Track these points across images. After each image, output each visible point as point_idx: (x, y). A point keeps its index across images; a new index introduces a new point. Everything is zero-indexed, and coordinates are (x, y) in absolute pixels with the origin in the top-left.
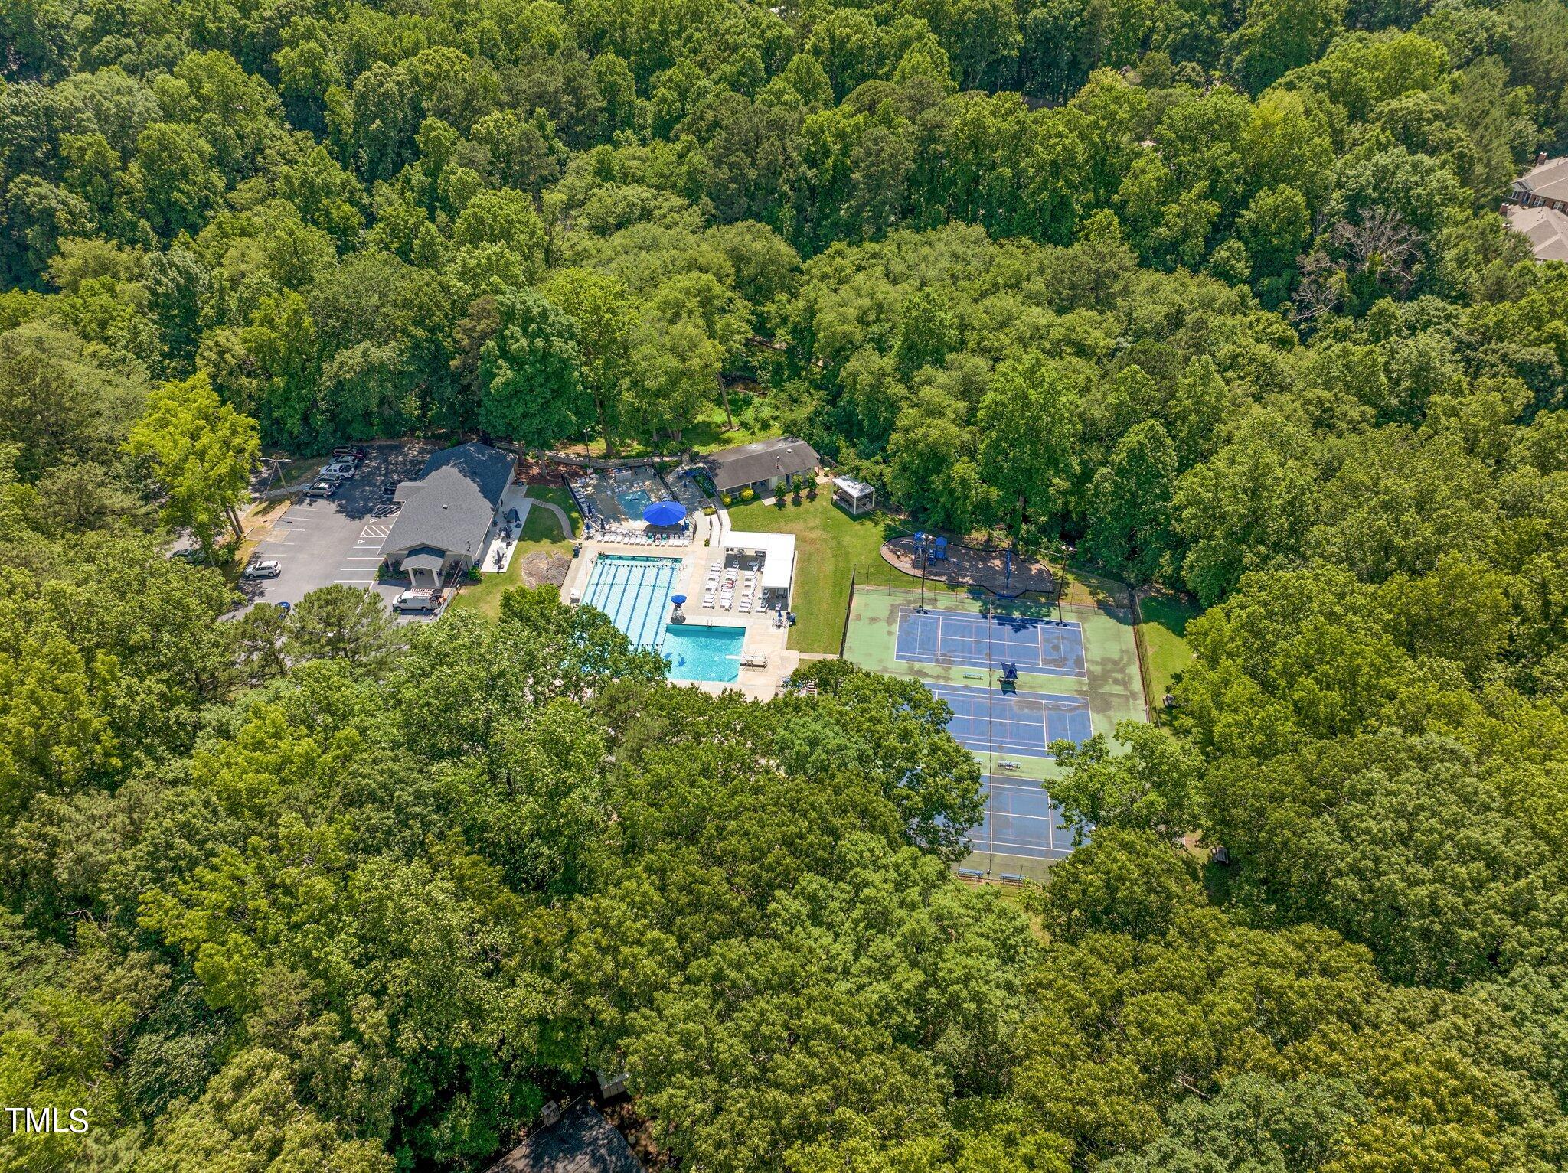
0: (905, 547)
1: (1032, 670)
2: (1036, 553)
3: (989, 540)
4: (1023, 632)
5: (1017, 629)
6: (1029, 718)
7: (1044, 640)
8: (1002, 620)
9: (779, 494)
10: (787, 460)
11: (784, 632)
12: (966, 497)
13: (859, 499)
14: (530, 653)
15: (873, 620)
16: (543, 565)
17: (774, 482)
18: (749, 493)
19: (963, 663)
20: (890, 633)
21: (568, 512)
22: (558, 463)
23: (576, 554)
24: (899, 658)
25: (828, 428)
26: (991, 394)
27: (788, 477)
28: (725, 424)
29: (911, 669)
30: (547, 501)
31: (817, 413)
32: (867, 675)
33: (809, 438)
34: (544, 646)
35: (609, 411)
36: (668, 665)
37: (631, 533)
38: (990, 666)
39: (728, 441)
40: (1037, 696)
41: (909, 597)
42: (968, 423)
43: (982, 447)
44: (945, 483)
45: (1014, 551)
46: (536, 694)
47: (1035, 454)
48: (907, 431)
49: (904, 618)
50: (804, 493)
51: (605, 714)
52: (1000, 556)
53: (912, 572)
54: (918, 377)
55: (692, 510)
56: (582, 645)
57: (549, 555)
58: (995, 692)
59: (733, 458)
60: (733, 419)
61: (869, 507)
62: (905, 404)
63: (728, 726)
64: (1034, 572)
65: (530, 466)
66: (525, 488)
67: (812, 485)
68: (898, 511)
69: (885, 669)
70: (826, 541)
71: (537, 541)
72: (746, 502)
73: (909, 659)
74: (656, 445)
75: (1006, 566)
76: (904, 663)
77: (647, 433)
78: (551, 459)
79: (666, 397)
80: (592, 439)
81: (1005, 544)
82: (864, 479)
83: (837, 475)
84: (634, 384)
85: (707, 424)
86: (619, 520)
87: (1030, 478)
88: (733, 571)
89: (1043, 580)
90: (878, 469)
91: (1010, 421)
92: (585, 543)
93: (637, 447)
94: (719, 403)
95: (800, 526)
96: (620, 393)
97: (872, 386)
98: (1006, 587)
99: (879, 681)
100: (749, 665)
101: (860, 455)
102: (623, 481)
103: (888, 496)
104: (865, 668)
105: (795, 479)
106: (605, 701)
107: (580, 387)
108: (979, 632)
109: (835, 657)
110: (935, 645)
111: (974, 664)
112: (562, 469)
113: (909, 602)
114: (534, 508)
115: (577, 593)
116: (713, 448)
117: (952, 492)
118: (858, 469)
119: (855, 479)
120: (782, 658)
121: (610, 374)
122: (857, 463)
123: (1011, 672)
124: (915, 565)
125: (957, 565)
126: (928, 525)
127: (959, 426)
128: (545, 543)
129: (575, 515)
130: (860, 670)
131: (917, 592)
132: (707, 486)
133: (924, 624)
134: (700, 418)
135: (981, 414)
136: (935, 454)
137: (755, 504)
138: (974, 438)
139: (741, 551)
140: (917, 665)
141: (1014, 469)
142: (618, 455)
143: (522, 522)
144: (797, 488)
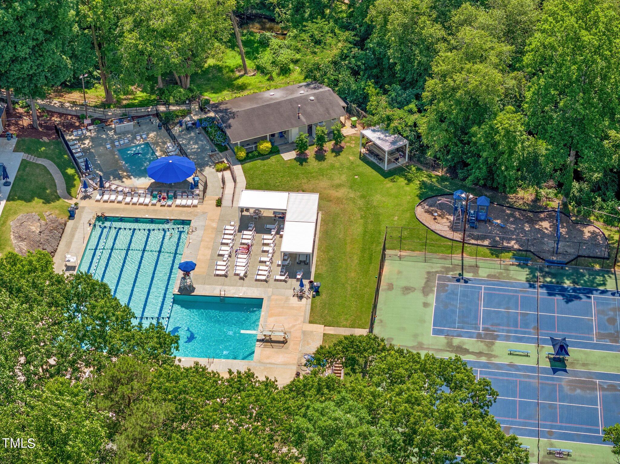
0: (441, 207)
1: (586, 346)
2: (589, 214)
3: (537, 199)
4: (576, 302)
5: (569, 300)
6: (581, 400)
7: (599, 312)
8: (551, 290)
9: (301, 147)
10: (309, 109)
11: (306, 303)
12: (512, 152)
13: (391, 153)
14: (21, 329)
15: (407, 290)
16: (35, 228)
17: (294, 134)
18: (266, 146)
19: (507, 338)
20: (426, 305)
21: (62, 168)
22: (52, 113)
23: (72, 216)
24: (436, 332)
25: (355, 73)
26: (538, 35)
27: (310, 128)
28: (238, 68)
29: (450, 344)
30: (40, 155)
31: (344, 57)
32: (400, 352)
33: (334, 83)
34: (36, 321)
35: (110, 55)
36: (176, 340)
37: (133, 192)
38: (538, 342)
39: (242, 88)
40: (590, 375)
41: (447, 264)
42: (512, 67)
43: (528, 95)
44: (487, 135)
45: (564, 211)
46: (28, 374)
47: (588, 103)
48: (444, 76)
49: (441, 288)
50: (329, 146)
51: (106, 397)
52: (550, 218)
53: (450, 234)
54: (457, 16)
55: (202, 166)
56: (79, 318)
57: (41, 217)
58: (544, 370)
59: (248, 106)
60: (248, 62)
61: (402, 162)
62: (441, 46)
63: (243, 410)
64: (587, 235)
65: (20, 116)
66: (14, 141)
67: (337, 137)
68: (435, 167)
69: (421, 346)
70: (353, 200)
71: (29, 200)
72: (263, 156)
73: (448, 335)
74: (162, 92)
75: (556, 228)
76: (442, 339)
77: (152, 79)
78: (44, 109)
79: (173, 38)
80: (89, 85)
81: (555, 204)
82: (396, 131)
83: (368, 125)
84: (137, 24)
85: (219, 69)
86: (120, 178)
87: (583, 130)
88: (248, 235)
89: (597, 245)
90: (411, 120)
91: (560, 66)
92: (83, 203)
93: (141, 95)
94: (232, 44)
95: (324, 183)
96: (121, 35)
97: (405, 26)
98: (556, 252)
99: (415, 359)
100: (267, 341)
101: (391, 104)
102: (125, 133)
103: (423, 149)
104: (397, 344)
105: (318, 130)
106: (105, 383)
107: (76, 28)
108: (526, 303)
109: (364, 332)
110: (476, 318)
111: (520, 340)
112: (56, 119)
113: (448, 270)
114: (24, 164)
115: (73, 260)
116: (226, 95)
117: (495, 145)
118: (389, 119)
119: (386, 130)
120: (304, 333)
121: (110, 14)
122: (389, 112)
123: (562, 349)
124: (453, 228)
125: (502, 228)
126: (468, 183)
127: (502, 71)
128: (37, 203)
129: (70, 171)
130: (392, 347)
131: (457, 258)
132: (219, 139)
133: (464, 295)
134: (211, 62)
135: (527, 59)
136: (476, 104)
137: (273, 159)
138: (519, 86)
139: (257, 211)
140: (457, 341)
141: (565, 120)
142: (118, 104)
143: (11, 180)
144: (321, 140)
